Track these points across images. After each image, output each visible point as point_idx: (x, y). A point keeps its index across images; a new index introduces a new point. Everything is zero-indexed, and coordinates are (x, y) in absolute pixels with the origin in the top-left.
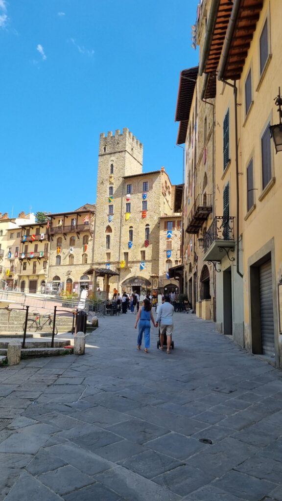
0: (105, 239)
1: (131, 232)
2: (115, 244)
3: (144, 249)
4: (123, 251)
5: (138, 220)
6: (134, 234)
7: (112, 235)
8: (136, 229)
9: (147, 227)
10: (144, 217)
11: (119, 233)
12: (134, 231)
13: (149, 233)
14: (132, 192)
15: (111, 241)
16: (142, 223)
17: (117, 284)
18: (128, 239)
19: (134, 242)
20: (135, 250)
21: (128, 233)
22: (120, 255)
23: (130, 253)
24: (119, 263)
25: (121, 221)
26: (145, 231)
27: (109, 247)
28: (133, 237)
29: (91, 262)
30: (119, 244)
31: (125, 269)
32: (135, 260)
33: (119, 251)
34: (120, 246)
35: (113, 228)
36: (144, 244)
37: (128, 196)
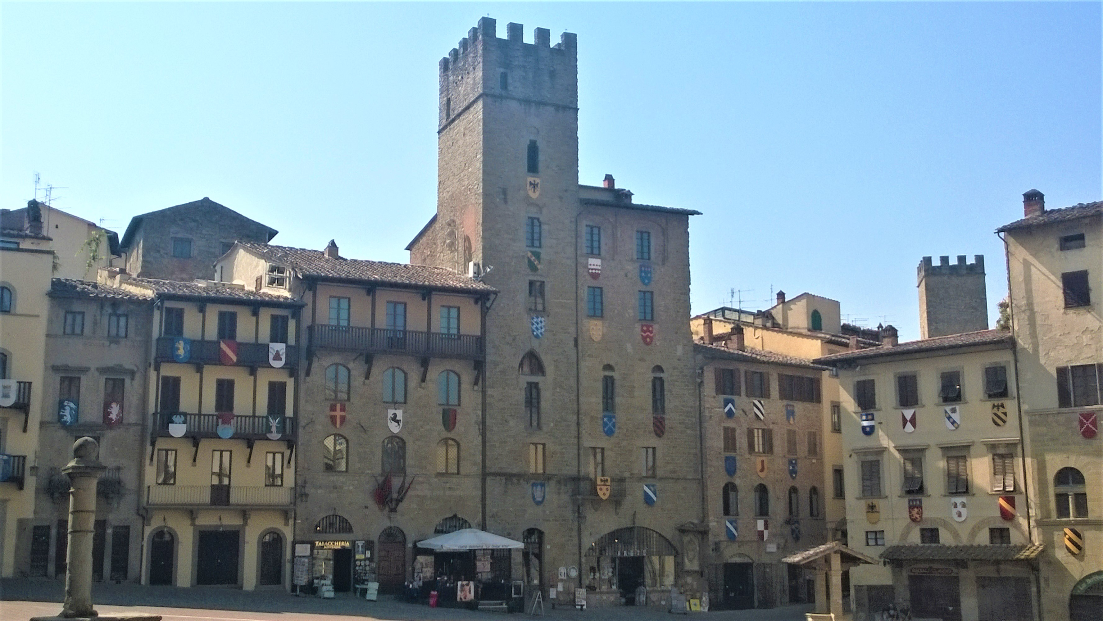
0: (521, 396)
1: (609, 384)
2: (557, 418)
3: (653, 441)
4: (587, 442)
5: (629, 347)
6: (618, 390)
7: (545, 383)
8: (624, 376)
9: (659, 375)
10: (648, 341)
11: (572, 382)
12: (618, 383)
13: (662, 395)
14: (603, 253)
15: (543, 404)
16: (642, 360)
17: (576, 550)
18: (601, 407)
19: (621, 416)
20: (624, 443)
21: (600, 386)
22: (579, 455)
23: (611, 450)
24: (576, 479)
25: (576, 340)
26: (650, 385)
27: (535, 423)
28: (618, 400)
29: (476, 470)
30: (575, 417)
31: (596, 501)
32: (627, 474)
33: (576, 441)
34: (578, 424)
35: (547, 360)
36: (652, 428)
37: (595, 263)
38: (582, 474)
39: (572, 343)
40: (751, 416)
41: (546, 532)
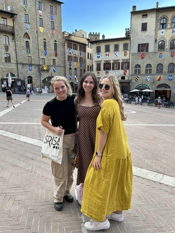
0: (25, 44)
1: (45, 42)
2: (34, 51)
3: (55, 58)
4: (41, 57)
5: (49, 35)
6: (47, 45)
7: (30, 41)
8: (48, 42)
9: (55, 42)
10: (53, 34)
11: (37, 42)
12: (47, 43)
13: (57, 47)
14: (42, 10)
15: (30, 47)
16: (52, 38)
17: (39, 81)
18: (43, 49)
19: (48, 51)
20: (49, 58)
21: (43, 43)
22: (39, 60)
23: (46, 59)
24: (39, 65)
25: (37, 31)
26: (54, 45)
27: (28, 51)
28: (47, 47)
29: (15, 62)
30: (38, 51)
31: (43, 70)
32: (50, 65)
33: (38, 56)
34: (39, 52)
35: (30, 36)
36: (54, 55)
37: (40, 12)
38: (40, 64)
39: (36, 32)
40: (74, 54)
41: (33, 77)
